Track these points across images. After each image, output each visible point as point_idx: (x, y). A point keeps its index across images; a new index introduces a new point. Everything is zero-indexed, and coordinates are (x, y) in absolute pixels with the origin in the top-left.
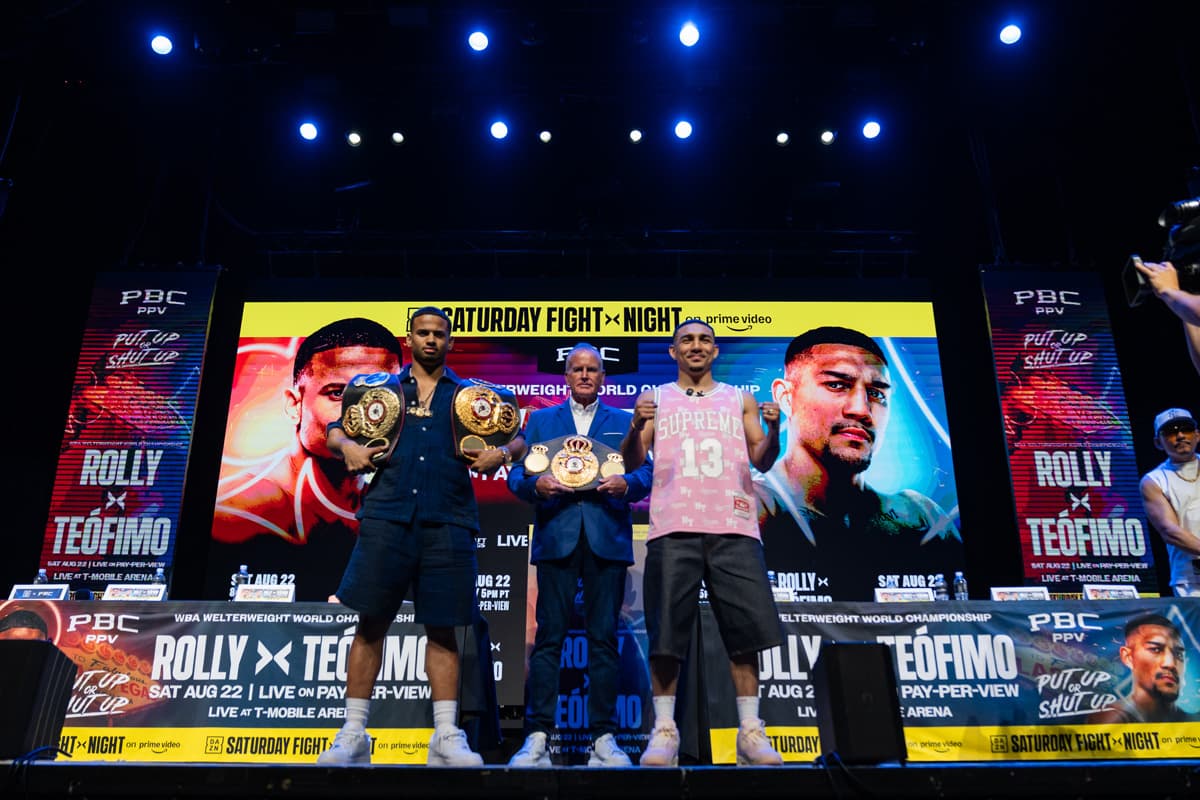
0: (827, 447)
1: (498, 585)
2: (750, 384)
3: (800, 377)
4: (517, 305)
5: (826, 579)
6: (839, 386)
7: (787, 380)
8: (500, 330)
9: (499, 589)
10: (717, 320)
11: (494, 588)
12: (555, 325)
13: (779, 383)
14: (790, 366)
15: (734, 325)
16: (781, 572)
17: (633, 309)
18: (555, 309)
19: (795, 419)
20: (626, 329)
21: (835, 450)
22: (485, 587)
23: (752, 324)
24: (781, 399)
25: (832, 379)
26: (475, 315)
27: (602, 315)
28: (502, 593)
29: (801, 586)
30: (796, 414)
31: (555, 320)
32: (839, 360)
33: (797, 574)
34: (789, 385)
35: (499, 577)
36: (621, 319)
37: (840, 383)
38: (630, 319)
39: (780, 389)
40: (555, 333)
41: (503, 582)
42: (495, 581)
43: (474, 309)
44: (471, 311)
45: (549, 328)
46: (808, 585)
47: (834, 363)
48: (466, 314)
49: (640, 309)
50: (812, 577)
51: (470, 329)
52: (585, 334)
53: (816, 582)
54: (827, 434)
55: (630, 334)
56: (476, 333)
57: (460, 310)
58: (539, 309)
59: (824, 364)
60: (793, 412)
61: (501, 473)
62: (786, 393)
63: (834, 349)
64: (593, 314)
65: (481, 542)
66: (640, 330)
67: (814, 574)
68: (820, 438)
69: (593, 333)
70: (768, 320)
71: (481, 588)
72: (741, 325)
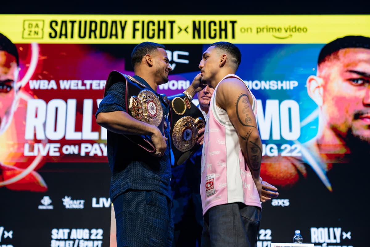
0: (350, 130)
1: (93, 237)
2: (290, 80)
3: (329, 76)
4: (109, 18)
5: (349, 233)
6: (360, 82)
7: (320, 77)
8: (96, 37)
9: (93, 240)
10: (265, 30)
11: (90, 239)
12: (138, 34)
13: (312, 79)
14: (321, 66)
15: (278, 34)
16: (314, 227)
17: (200, 22)
18: (138, 22)
19: (325, 107)
20: (194, 37)
21: (356, 132)
22: (83, 239)
23: (291, 33)
24: (314, 92)
25: (355, 76)
26: (76, 26)
27: (175, 26)
28: (96, 243)
29: (329, 238)
30: (326, 104)
31: (138, 30)
32: (360, 61)
33: (326, 229)
34: (321, 81)
35: (94, 231)
36: (190, 30)
37: (361, 79)
38: (196, 29)
39: (313, 84)
40: (139, 40)
41: (97, 234)
42: (90, 234)
43: (75, 22)
44: (73, 22)
45: (134, 37)
46: (335, 238)
47: (356, 63)
48: (69, 25)
49: (205, 22)
50: (338, 231)
51: (72, 37)
52: (161, 41)
53: (342, 236)
54: (350, 119)
55: (197, 41)
56: (76, 40)
57: (64, 22)
58: (126, 22)
59: (348, 65)
60: (324, 102)
61: (96, 150)
62: (318, 87)
63: (356, 53)
64: (168, 26)
65: (80, 203)
66: (205, 37)
67: (340, 229)
68: (345, 122)
69: (168, 41)
70: (305, 30)
71: (79, 240)
72: (283, 34)
